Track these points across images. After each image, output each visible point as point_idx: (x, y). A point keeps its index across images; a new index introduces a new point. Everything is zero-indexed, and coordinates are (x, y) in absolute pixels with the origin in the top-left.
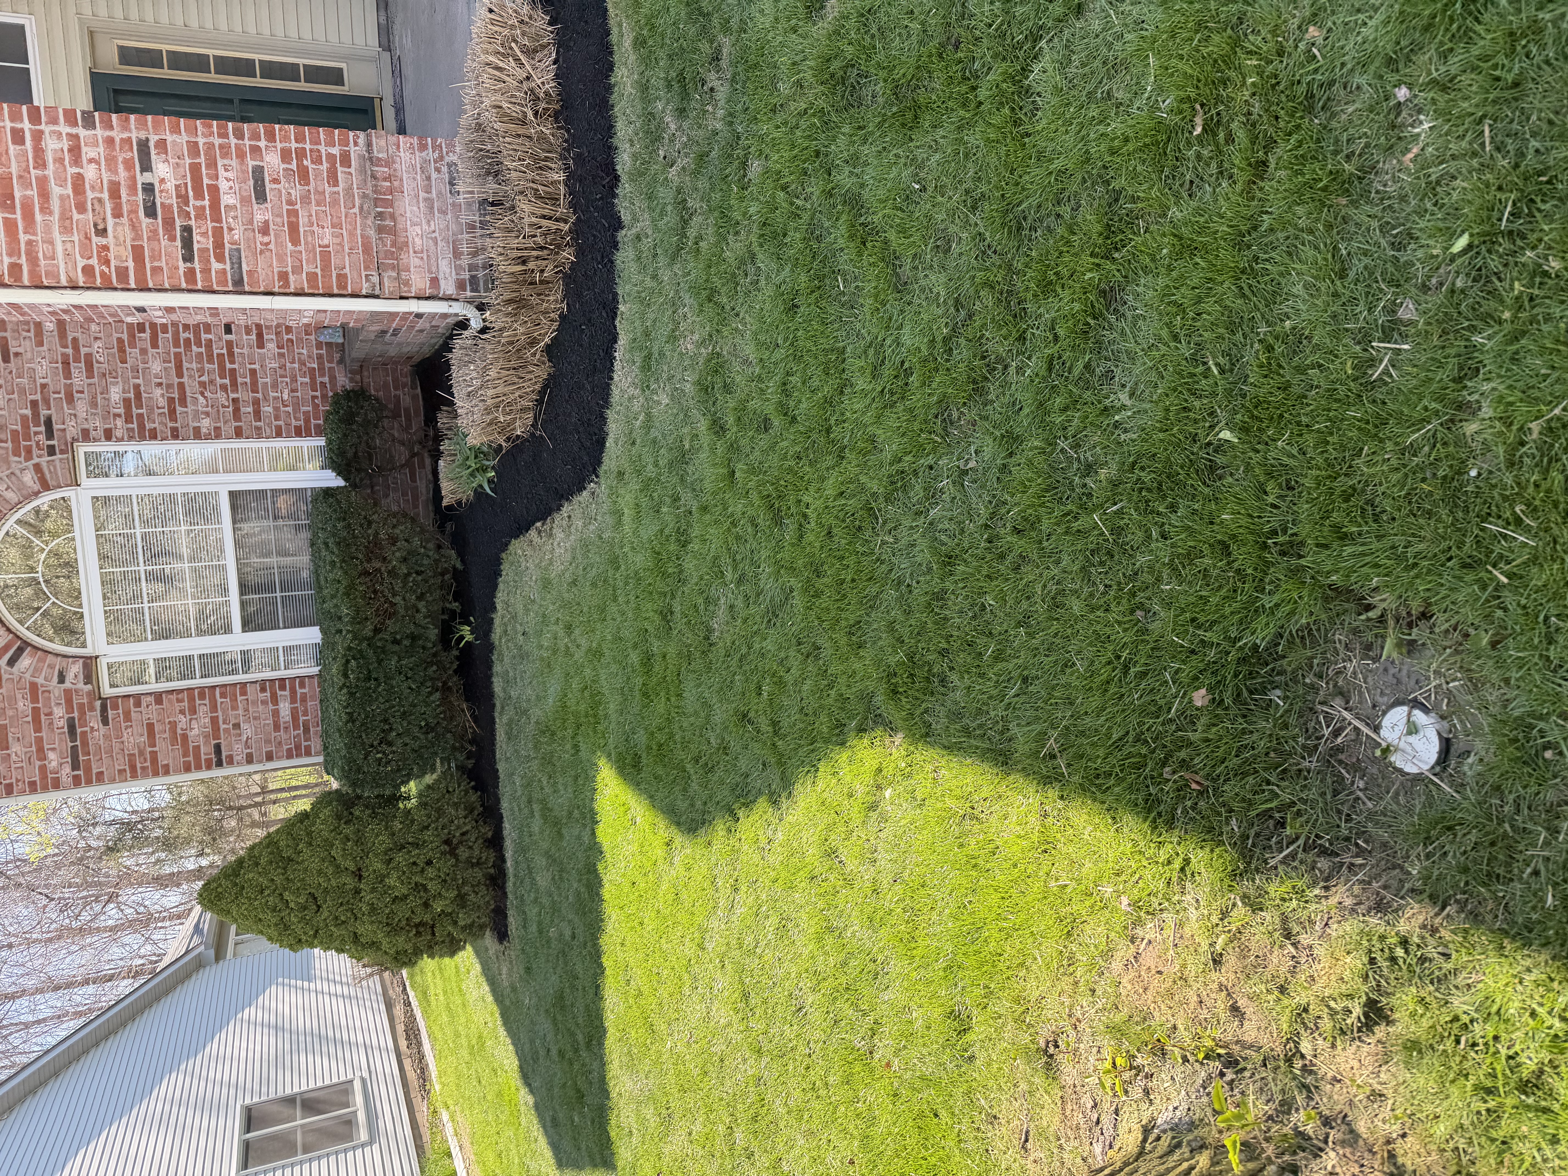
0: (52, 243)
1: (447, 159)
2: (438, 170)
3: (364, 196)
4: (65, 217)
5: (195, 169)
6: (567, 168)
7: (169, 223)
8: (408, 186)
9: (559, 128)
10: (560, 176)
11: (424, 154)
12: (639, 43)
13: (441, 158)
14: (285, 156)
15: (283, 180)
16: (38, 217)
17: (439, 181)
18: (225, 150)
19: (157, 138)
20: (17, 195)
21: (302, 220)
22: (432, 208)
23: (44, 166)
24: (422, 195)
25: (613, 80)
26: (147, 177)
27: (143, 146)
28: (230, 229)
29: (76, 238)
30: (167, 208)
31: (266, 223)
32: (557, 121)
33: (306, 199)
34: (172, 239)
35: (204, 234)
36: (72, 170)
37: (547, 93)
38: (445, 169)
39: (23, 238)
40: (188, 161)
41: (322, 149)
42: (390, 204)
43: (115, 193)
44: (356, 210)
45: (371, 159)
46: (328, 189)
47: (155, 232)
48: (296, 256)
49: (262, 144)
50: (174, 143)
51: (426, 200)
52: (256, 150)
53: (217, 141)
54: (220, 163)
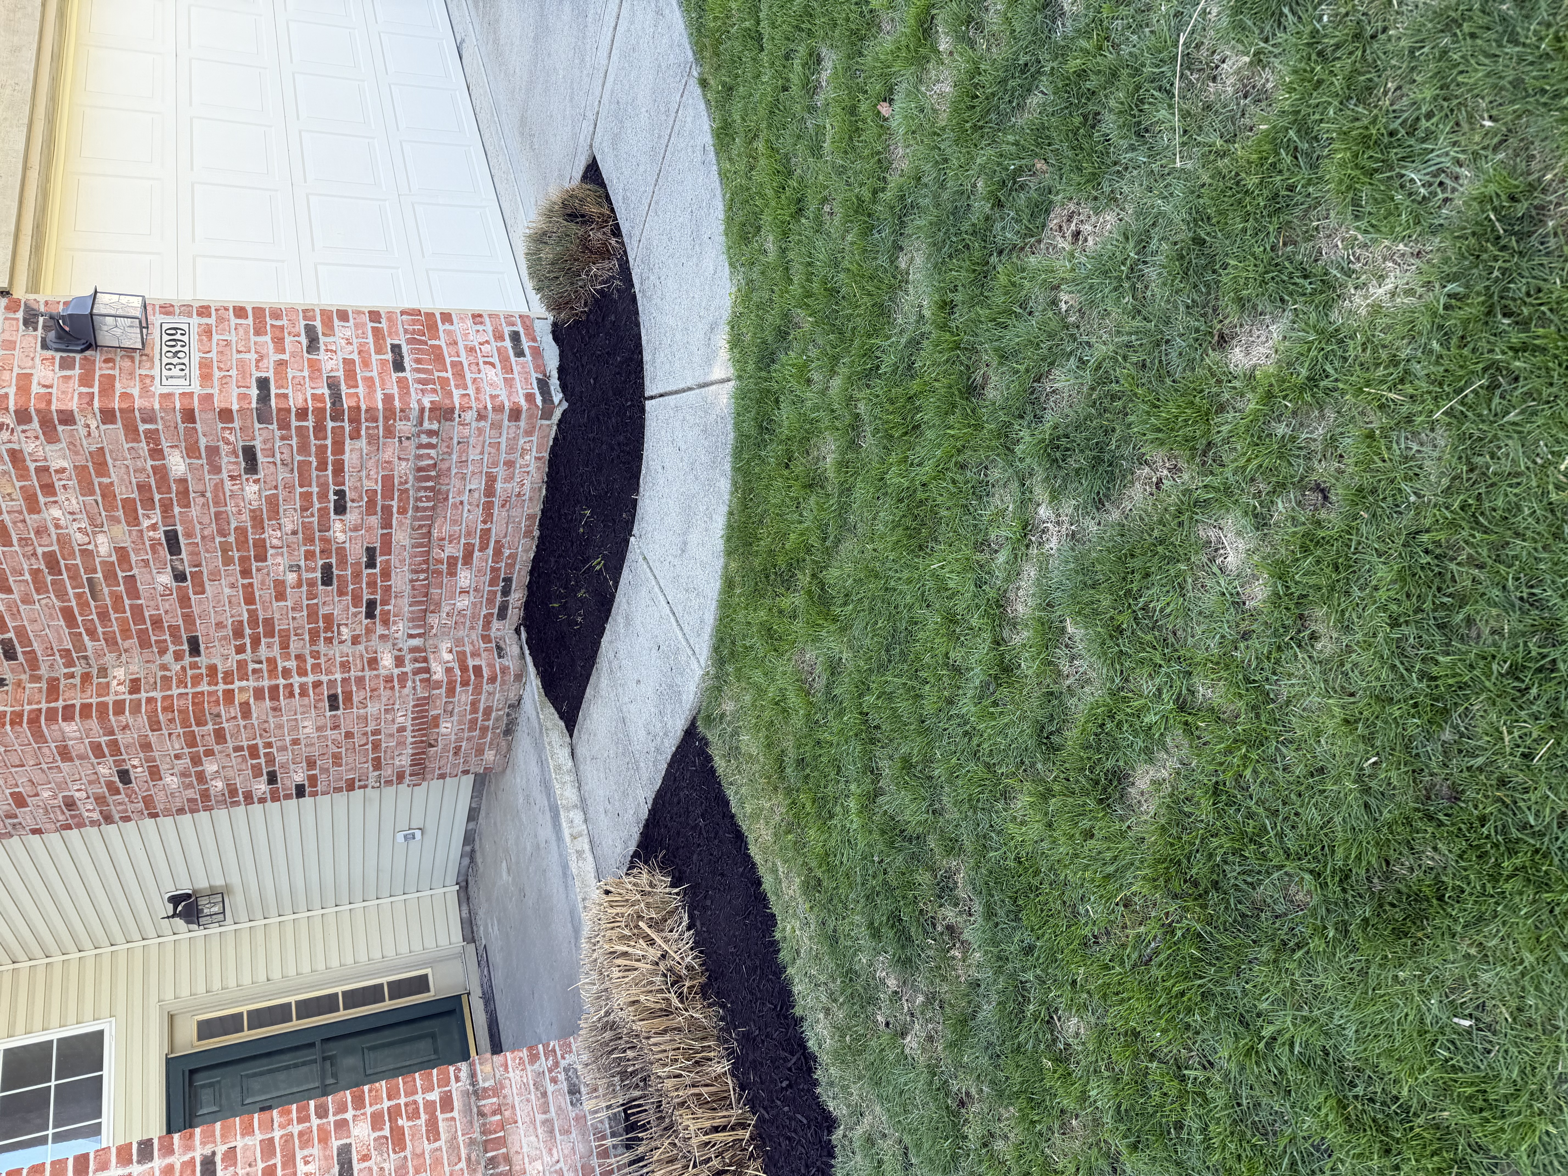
1: (563, 1063)
2: (554, 1081)
3: (472, 1142)
6: (731, 1053)
8: (521, 1113)
9: (710, 1005)
10: (724, 1066)
11: (536, 1066)
12: (812, 886)
13: (556, 1064)
14: (376, 1121)
15: (374, 1153)
17: (557, 1092)
18: (305, 1138)
19: (225, 1148)
22: (552, 1131)
24: (540, 1117)
25: (778, 935)
27: (208, 1164)
32: (705, 997)
37: (689, 968)
38: (562, 1077)
40: (261, 1166)
41: (419, 1098)
42: (502, 1142)
44: (463, 1164)
45: (475, 1092)
46: (428, 1147)
49: (349, 1115)
50: (246, 1148)
51: (544, 1122)
52: (342, 1125)
53: (296, 1129)
54: (299, 1155)
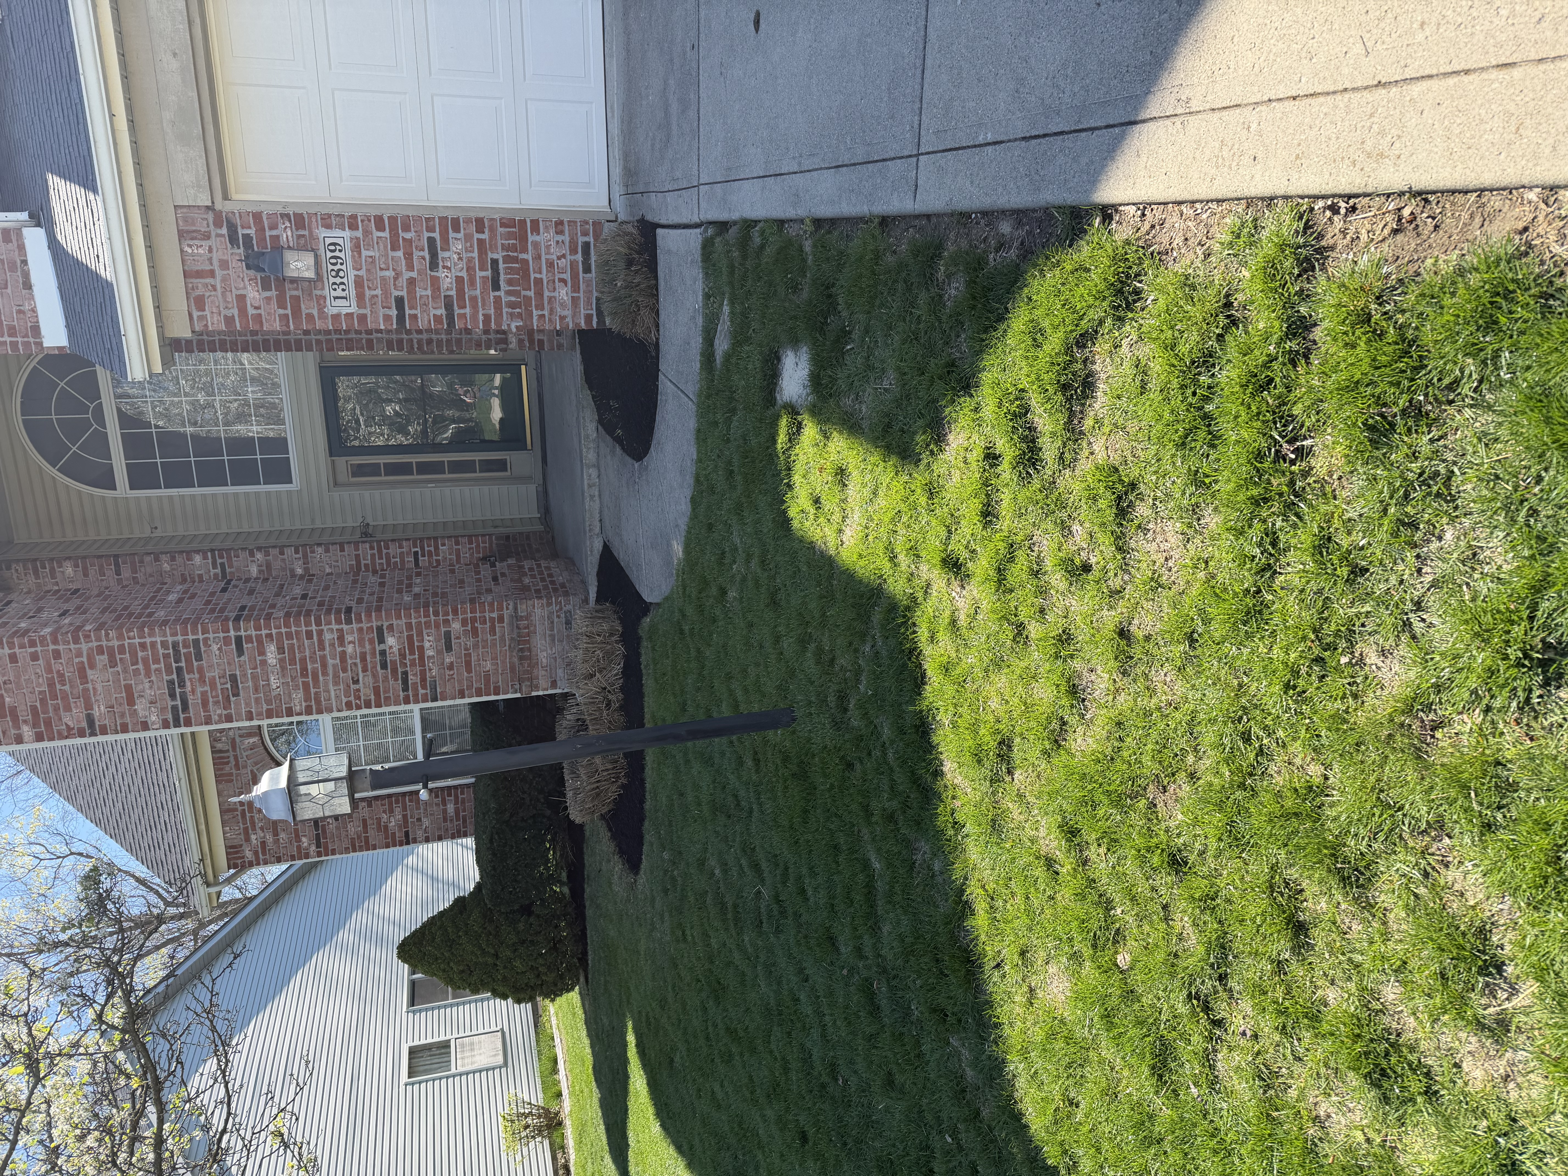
0: (328, 691)
1: (565, 609)
2: (558, 617)
3: (512, 639)
4: (336, 676)
5: (410, 638)
7: (394, 671)
8: (539, 629)
11: (550, 608)
13: (561, 609)
14: (464, 623)
15: (462, 637)
16: (321, 678)
17: (559, 623)
18: (428, 625)
19: (388, 623)
20: (309, 667)
21: (474, 658)
22: (553, 640)
23: (324, 649)
24: (548, 633)
26: (382, 647)
27: (380, 629)
28: (430, 670)
29: (342, 687)
30: (394, 663)
31: (452, 663)
33: (476, 646)
34: (396, 680)
35: (415, 675)
36: (339, 649)
38: (563, 615)
39: (313, 690)
40: (406, 634)
41: (487, 615)
42: (528, 642)
43: (363, 659)
44: (507, 648)
45: (516, 616)
46: (490, 638)
47: (386, 677)
48: (469, 679)
49: (450, 617)
50: (398, 625)
51: (550, 636)
52: (446, 622)
53: (423, 620)
54: (425, 632)
